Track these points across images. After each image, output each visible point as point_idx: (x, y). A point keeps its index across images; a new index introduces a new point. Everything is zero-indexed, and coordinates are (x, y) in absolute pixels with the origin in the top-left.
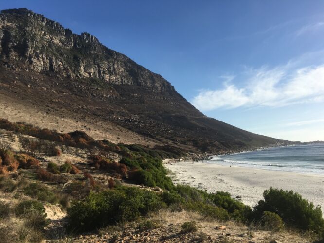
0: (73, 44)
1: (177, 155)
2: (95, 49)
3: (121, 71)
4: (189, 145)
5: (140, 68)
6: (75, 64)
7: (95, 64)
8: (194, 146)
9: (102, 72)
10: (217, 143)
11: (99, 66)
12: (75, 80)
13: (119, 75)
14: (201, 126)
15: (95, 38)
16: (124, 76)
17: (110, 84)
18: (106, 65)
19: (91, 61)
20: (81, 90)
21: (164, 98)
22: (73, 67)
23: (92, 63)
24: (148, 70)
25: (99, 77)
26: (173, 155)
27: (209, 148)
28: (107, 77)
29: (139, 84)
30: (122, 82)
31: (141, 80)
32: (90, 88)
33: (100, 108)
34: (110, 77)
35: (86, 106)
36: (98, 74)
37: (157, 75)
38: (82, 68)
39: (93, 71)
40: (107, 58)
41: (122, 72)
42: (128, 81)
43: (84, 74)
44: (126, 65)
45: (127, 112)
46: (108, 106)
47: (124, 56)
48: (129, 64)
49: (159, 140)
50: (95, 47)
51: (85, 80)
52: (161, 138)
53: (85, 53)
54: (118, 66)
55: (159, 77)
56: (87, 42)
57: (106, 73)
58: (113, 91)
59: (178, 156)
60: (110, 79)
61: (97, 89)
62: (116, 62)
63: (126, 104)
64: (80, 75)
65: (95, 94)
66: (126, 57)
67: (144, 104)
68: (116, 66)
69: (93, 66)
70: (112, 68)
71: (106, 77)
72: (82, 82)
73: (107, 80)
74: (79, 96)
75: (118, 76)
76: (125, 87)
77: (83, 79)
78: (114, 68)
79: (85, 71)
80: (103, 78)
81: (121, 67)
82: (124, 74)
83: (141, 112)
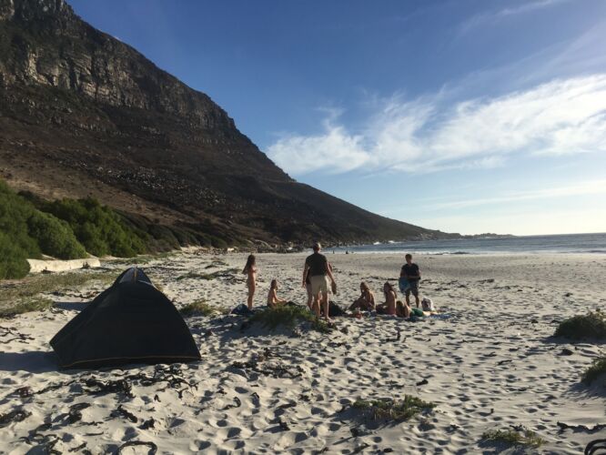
0: (13, 11)
1: (220, 240)
2: (64, 27)
3: (121, 78)
4: (256, 227)
5: (163, 75)
6: (15, 54)
7: (61, 57)
8: (265, 229)
9: (78, 76)
10: (313, 226)
11: (72, 64)
12: (12, 87)
13: (118, 85)
14: (284, 197)
15: (65, 3)
16: (128, 91)
17: (96, 102)
18: (89, 63)
19: (53, 50)
20: (27, 109)
21: (213, 141)
22: (10, 60)
23: (54, 55)
24: (181, 83)
25: (72, 85)
26: (212, 239)
27: (299, 234)
28: (90, 89)
29: (161, 110)
30: (123, 101)
31: (166, 102)
32: (47, 107)
33: (69, 150)
34: (97, 89)
35: (34, 143)
36: (68, 81)
37: (199, 93)
38: (32, 63)
39: (57, 72)
40: (92, 49)
41: (124, 81)
42: (138, 102)
43: (36, 78)
44: (132, 66)
45: (132, 162)
46: (88, 147)
47: (130, 49)
48: (140, 67)
49: (191, 214)
50: (64, 23)
51: (38, 89)
52: (195, 212)
53: (39, 33)
54: (115, 68)
55: (204, 98)
56: (46, 9)
57: (88, 78)
58: (102, 117)
59: (225, 242)
60: (96, 93)
61: (66, 111)
62: (112, 58)
63: (129, 147)
64: (27, 77)
65: (60, 121)
66: (135, 50)
67: (170, 150)
68: (110, 67)
69: (57, 61)
70: (101, 69)
71: (87, 88)
72: (29, 94)
73: (90, 94)
74: (22, 121)
75: (115, 89)
76: (129, 112)
77: (33, 86)
78: (107, 71)
79: (39, 71)
80: (80, 88)
81: (123, 70)
82: (129, 86)
83: (163, 165)
